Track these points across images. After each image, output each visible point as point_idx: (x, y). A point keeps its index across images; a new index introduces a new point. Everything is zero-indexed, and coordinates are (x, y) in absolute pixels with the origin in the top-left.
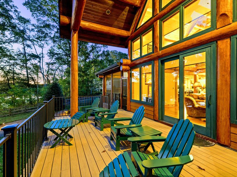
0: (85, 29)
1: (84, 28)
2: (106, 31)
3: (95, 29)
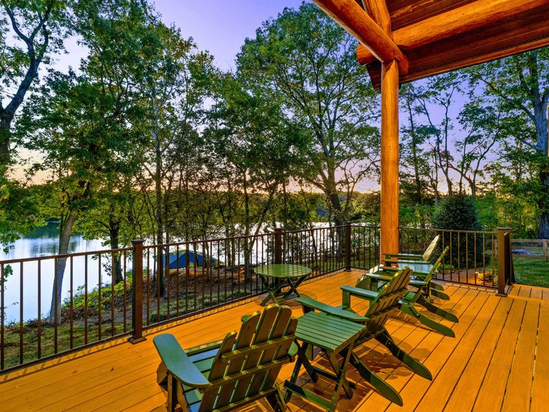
0: (416, 45)
1: (412, 46)
2: (484, 16)
3: (443, 31)
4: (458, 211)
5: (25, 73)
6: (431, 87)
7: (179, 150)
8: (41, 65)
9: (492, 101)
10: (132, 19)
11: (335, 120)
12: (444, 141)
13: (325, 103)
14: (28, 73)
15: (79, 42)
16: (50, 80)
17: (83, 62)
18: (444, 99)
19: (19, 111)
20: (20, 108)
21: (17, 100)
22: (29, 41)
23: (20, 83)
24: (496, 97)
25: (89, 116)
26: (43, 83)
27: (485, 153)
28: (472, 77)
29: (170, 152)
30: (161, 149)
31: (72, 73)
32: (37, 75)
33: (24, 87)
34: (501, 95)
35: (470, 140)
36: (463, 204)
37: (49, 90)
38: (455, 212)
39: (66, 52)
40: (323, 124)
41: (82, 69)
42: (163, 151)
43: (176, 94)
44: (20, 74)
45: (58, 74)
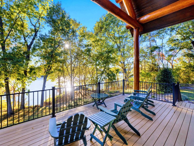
4: (165, 74)
5: (34, 35)
6: (157, 33)
7: (77, 55)
8: (38, 33)
9: (179, 37)
10: (62, 18)
11: (125, 45)
12: (161, 50)
13: (122, 40)
14: (35, 35)
15: (48, 26)
16: (40, 37)
17: (49, 31)
18: (161, 37)
19: (32, 46)
20: (33, 45)
21: (32, 43)
22: (35, 26)
23: (32, 38)
24: (180, 35)
25: (51, 47)
26: (38, 38)
27: (176, 54)
28: (171, 29)
29: (74, 56)
30: (72, 55)
31: (46, 35)
32: (37, 36)
33: (34, 39)
34: (182, 35)
35: (171, 50)
36: (167, 72)
37: (40, 40)
38: (164, 74)
39: (45, 29)
40: (121, 47)
41: (49, 33)
42: (72, 56)
43: (75, 39)
44: (32, 35)
45: (42, 35)
